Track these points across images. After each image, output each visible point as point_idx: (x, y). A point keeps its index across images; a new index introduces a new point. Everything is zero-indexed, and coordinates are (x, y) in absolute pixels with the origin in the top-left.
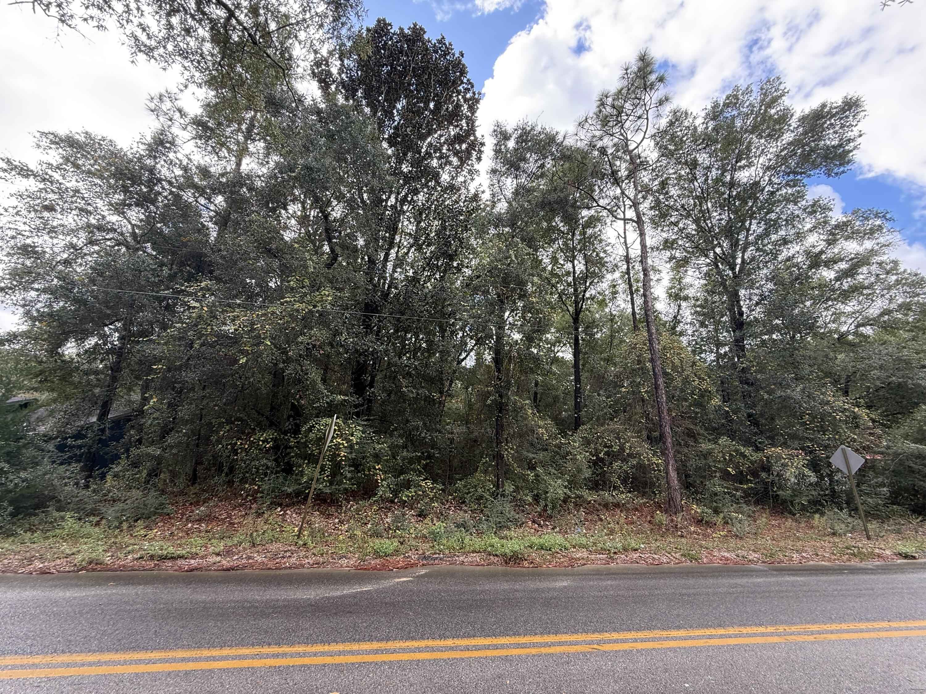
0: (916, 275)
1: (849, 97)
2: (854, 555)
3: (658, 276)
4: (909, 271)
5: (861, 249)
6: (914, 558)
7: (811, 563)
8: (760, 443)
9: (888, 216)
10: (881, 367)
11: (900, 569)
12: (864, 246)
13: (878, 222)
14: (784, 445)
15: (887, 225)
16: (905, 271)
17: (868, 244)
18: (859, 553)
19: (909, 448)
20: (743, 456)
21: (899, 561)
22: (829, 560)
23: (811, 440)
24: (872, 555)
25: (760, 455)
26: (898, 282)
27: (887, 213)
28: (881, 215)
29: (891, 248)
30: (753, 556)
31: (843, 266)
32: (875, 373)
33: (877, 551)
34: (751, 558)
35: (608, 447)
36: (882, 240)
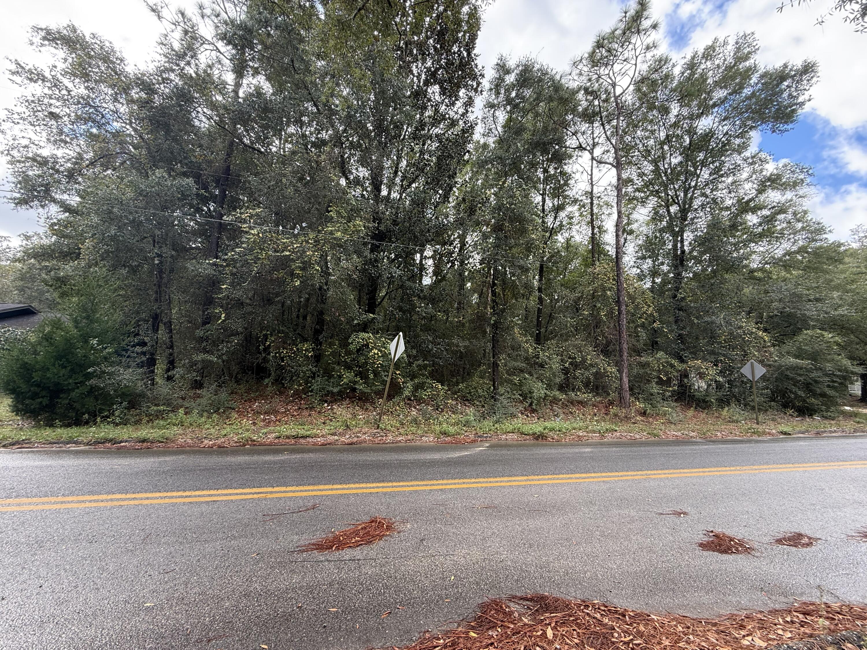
0: (818, 224)
1: (809, 61)
2: (754, 433)
3: (609, 211)
4: (814, 220)
5: (783, 199)
6: (790, 434)
7: (729, 438)
8: (685, 357)
9: (811, 172)
10: (780, 300)
11: (782, 440)
12: (785, 196)
13: (802, 176)
14: (704, 359)
15: (808, 180)
16: (811, 220)
17: (789, 195)
18: (758, 431)
19: (790, 362)
20: (672, 366)
21: (781, 436)
22: (740, 436)
23: (724, 355)
24: (764, 433)
25: (685, 366)
26: (803, 228)
27: (811, 168)
28: (805, 170)
29: (806, 199)
30: (692, 434)
31: (766, 212)
32: (775, 304)
33: (767, 430)
34: (691, 435)
35: (571, 358)
36: (801, 193)
